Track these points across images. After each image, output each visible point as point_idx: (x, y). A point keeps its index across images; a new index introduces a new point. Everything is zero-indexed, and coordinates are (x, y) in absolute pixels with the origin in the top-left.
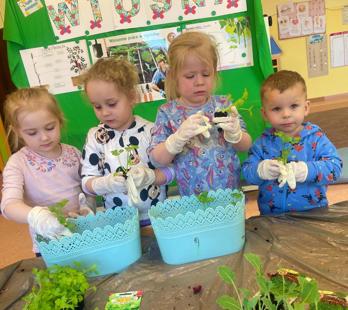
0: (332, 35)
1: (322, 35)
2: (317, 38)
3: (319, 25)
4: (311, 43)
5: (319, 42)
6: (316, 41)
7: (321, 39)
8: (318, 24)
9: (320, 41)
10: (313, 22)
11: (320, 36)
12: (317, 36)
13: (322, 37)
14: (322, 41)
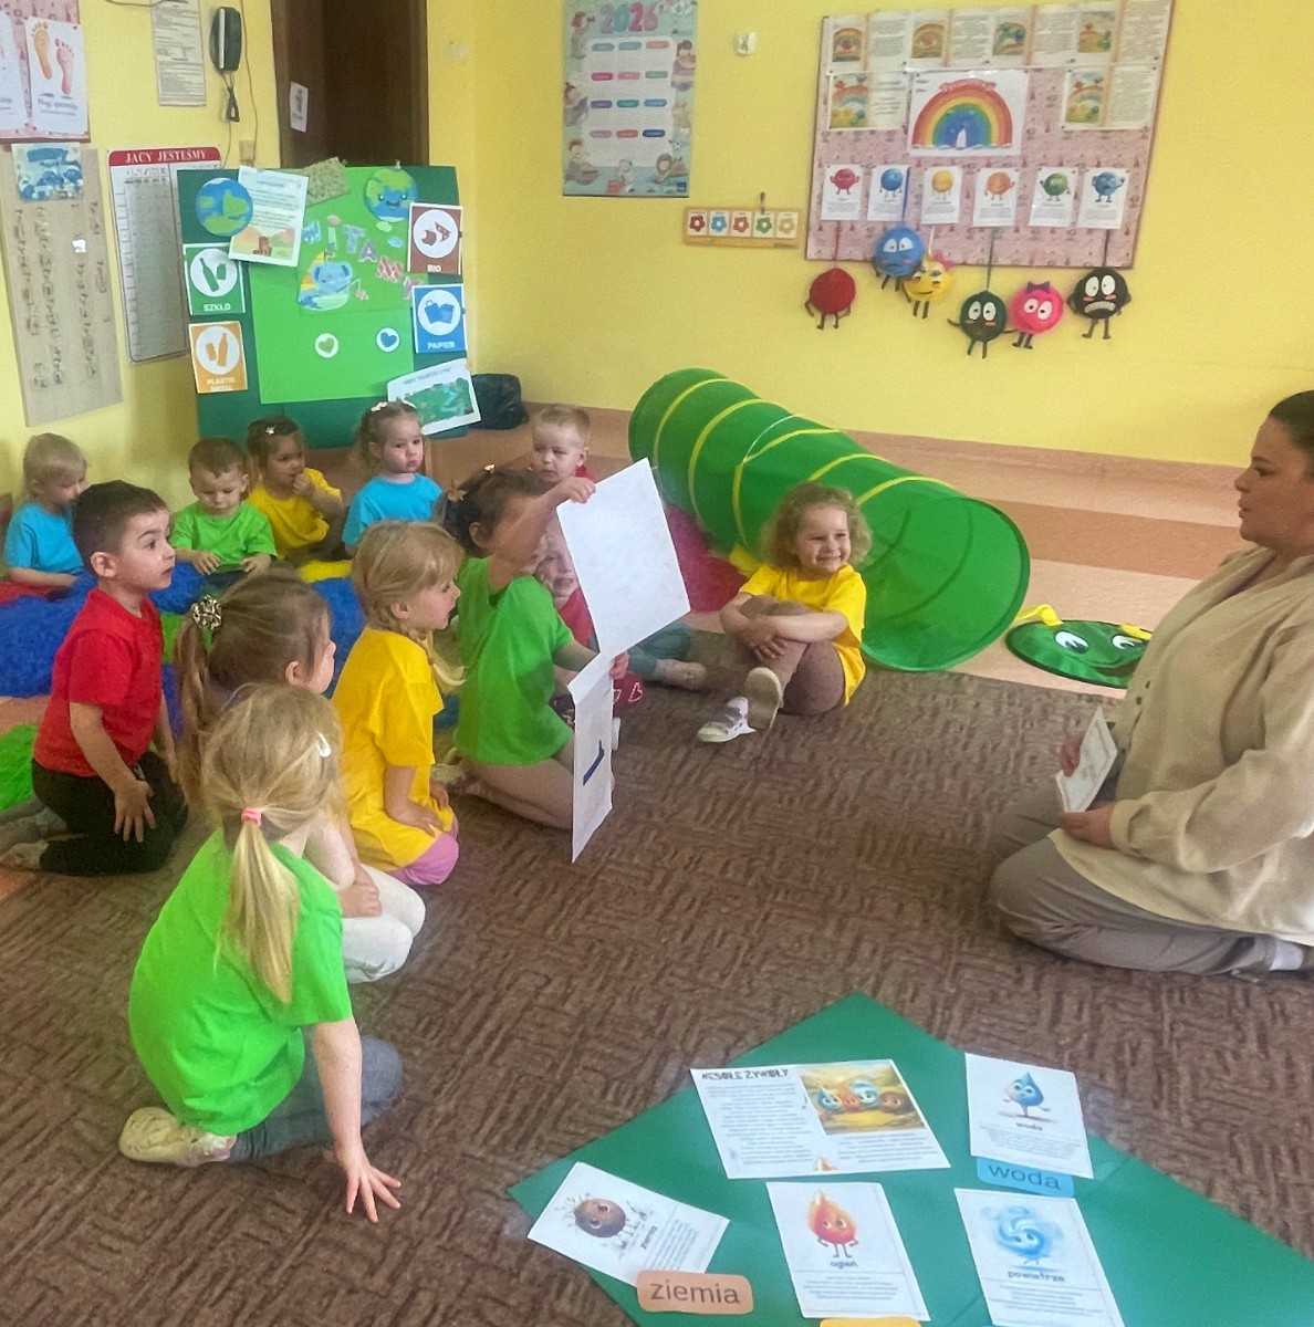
0: (118, 159)
1: (75, 150)
2: (54, 170)
3: (55, 85)
4: (26, 195)
5: (66, 197)
6: (49, 187)
7: (73, 180)
8: (47, 72)
9: (69, 187)
10: (24, 56)
11: (70, 158)
12: (53, 154)
13: (75, 163)
14: (77, 189)
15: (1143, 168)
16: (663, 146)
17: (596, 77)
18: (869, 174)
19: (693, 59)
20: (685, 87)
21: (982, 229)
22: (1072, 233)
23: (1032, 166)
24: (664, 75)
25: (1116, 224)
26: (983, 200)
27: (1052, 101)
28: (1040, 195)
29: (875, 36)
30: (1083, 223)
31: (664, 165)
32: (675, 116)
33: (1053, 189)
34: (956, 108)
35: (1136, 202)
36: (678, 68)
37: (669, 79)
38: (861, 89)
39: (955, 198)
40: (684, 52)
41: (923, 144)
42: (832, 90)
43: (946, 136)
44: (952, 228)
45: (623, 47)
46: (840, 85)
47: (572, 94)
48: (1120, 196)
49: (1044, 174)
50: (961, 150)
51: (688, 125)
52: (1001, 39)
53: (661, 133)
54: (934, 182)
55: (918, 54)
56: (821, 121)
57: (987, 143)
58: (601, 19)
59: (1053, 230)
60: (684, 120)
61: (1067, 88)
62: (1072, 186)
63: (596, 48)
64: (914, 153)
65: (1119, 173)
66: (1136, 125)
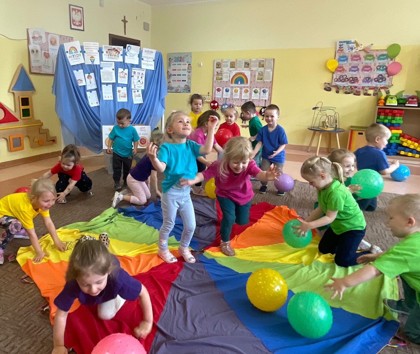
15: (271, 88)
16: (186, 83)
17: (173, 70)
18: (223, 89)
19: (191, 67)
20: (189, 72)
21: (243, 99)
22: (259, 100)
23: (252, 88)
24: (186, 70)
25: (267, 99)
26: (243, 94)
27: (255, 76)
28: (253, 93)
29: (223, 64)
30: (261, 98)
31: (186, 87)
32: (188, 78)
33: (255, 92)
34: (238, 77)
35: (270, 95)
36: (188, 68)
37: (186, 71)
38: (221, 74)
39: (239, 93)
40: (189, 66)
41: (233, 83)
42: (216, 73)
43: (236, 82)
44: (238, 99)
45: (178, 64)
46: (217, 73)
47: (168, 73)
48: (267, 93)
49: (254, 89)
50: (239, 85)
51: (190, 79)
52: (245, 65)
53: (185, 81)
54: (235, 90)
55: (231, 67)
56: (214, 79)
57: (244, 83)
58: (174, 59)
59: (256, 100)
60: (189, 78)
61: (257, 74)
62: (259, 91)
63: (173, 65)
64: (231, 85)
65: (267, 89)
66: (269, 81)
